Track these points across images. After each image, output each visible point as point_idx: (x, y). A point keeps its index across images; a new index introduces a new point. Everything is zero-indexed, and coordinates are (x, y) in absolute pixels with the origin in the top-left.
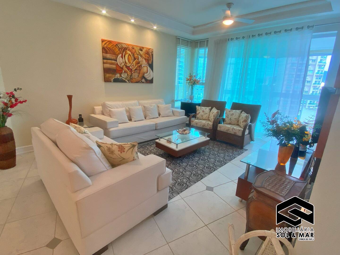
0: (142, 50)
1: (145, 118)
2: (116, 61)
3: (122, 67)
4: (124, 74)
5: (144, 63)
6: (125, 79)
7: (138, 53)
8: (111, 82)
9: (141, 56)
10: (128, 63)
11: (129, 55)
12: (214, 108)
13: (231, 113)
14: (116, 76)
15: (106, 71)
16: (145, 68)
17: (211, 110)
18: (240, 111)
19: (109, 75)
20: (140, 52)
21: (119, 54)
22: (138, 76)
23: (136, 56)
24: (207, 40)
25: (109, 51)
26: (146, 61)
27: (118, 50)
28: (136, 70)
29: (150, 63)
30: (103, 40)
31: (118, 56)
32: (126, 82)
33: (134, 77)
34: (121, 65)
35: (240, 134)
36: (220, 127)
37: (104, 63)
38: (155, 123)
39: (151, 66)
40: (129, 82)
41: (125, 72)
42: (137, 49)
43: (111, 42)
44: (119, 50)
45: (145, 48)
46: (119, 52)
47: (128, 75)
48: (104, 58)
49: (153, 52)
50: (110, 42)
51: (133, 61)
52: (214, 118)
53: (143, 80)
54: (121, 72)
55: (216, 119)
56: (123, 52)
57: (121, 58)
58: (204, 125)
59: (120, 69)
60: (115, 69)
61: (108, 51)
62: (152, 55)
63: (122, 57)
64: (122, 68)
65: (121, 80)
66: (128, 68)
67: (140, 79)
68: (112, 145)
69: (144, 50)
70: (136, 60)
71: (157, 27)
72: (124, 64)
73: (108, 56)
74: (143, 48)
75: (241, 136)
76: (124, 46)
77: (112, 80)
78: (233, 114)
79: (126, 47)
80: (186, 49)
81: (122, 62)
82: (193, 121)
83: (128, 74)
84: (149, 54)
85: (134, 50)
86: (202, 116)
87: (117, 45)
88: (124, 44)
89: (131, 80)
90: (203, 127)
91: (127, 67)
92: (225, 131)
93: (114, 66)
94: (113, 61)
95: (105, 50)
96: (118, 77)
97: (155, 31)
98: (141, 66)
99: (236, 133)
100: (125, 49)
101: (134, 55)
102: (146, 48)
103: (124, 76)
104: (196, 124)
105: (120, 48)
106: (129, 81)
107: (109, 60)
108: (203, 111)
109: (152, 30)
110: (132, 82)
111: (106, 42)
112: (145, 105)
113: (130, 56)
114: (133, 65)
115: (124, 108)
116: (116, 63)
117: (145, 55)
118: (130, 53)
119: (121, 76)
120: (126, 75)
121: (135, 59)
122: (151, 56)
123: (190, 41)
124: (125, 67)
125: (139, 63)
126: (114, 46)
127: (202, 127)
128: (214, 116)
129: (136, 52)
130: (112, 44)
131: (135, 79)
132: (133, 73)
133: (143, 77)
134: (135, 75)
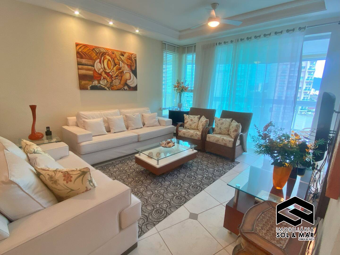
0: (123, 56)
1: (128, 129)
2: (94, 67)
3: (100, 73)
4: (103, 81)
5: (126, 69)
6: (104, 87)
7: (118, 58)
8: (87, 89)
9: (123, 61)
10: (108, 69)
11: (109, 60)
12: (203, 116)
13: (221, 121)
14: (93, 83)
15: (82, 77)
16: (128, 74)
17: (200, 118)
18: (231, 119)
19: (85, 83)
21: (97, 59)
22: (120, 83)
23: (116, 61)
24: (194, 45)
25: (85, 56)
26: (128, 67)
27: (95, 55)
28: (117, 76)
29: (133, 68)
30: (77, 44)
31: (95, 61)
32: (105, 89)
33: (114, 84)
34: (99, 71)
35: (230, 145)
36: (209, 138)
37: (79, 69)
38: (137, 135)
39: (135, 72)
40: (109, 90)
41: (104, 78)
42: (118, 54)
43: (87, 46)
44: (97, 55)
45: (126, 53)
46: (96, 57)
47: (107, 82)
48: (79, 64)
49: (136, 57)
50: (85, 46)
51: (113, 67)
52: (202, 128)
53: (126, 88)
54: (99, 79)
55: (205, 129)
56: (101, 57)
57: (99, 64)
58: (192, 136)
59: (99, 76)
60: (92, 75)
61: (83, 55)
62: (136, 60)
63: (100, 62)
64: (101, 75)
65: (100, 87)
66: (108, 74)
67: (122, 87)
68: (55, 172)
69: (126, 55)
70: (117, 65)
71: (139, 31)
72: (103, 70)
73: (84, 61)
74: (125, 53)
75: (231, 147)
76: (103, 50)
77: (89, 87)
78: (222, 124)
79: (105, 51)
80: (173, 55)
81: (100, 68)
82: (180, 131)
83: (108, 80)
84: (132, 60)
85: (114, 55)
86: (190, 125)
87: (94, 49)
88: (103, 48)
89: (111, 87)
90: (191, 138)
91: (106, 73)
92: (214, 142)
93: (91, 73)
94: (90, 67)
95: (79, 55)
96: (96, 85)
97: (138, 35)
98: (123, 72)
99: (226, 144)
100: (104, 54)
101: (114, 61)
102: (128, 53)
103: (103, 83)
104: (184, 134)
105: (98, 53)
106: (109, 88)
107: (84, 66)
108: (191, 120)
109: (134, 34)
110: (112, 89)
111: (81, 46)
112: (127, 115)
113: (109, 62)
114: (113, 71)
115: (102, 118)
116: (94, 69)
117: (127, 60)
118: (109, 58)
119: (99, 83)
120: (106, 81)
121: (116, 65)
122: (134, 62)
123: (177, 46)
124: (104, 73)
125: (121, 69)
126: (91, 50)
127: (189, 137)
128: (202, 125)
129: (116, 57)
130: (88, 49)
131: (116, 86)
132: (113, 79)
133: (126, 84)
134: (116, 82)
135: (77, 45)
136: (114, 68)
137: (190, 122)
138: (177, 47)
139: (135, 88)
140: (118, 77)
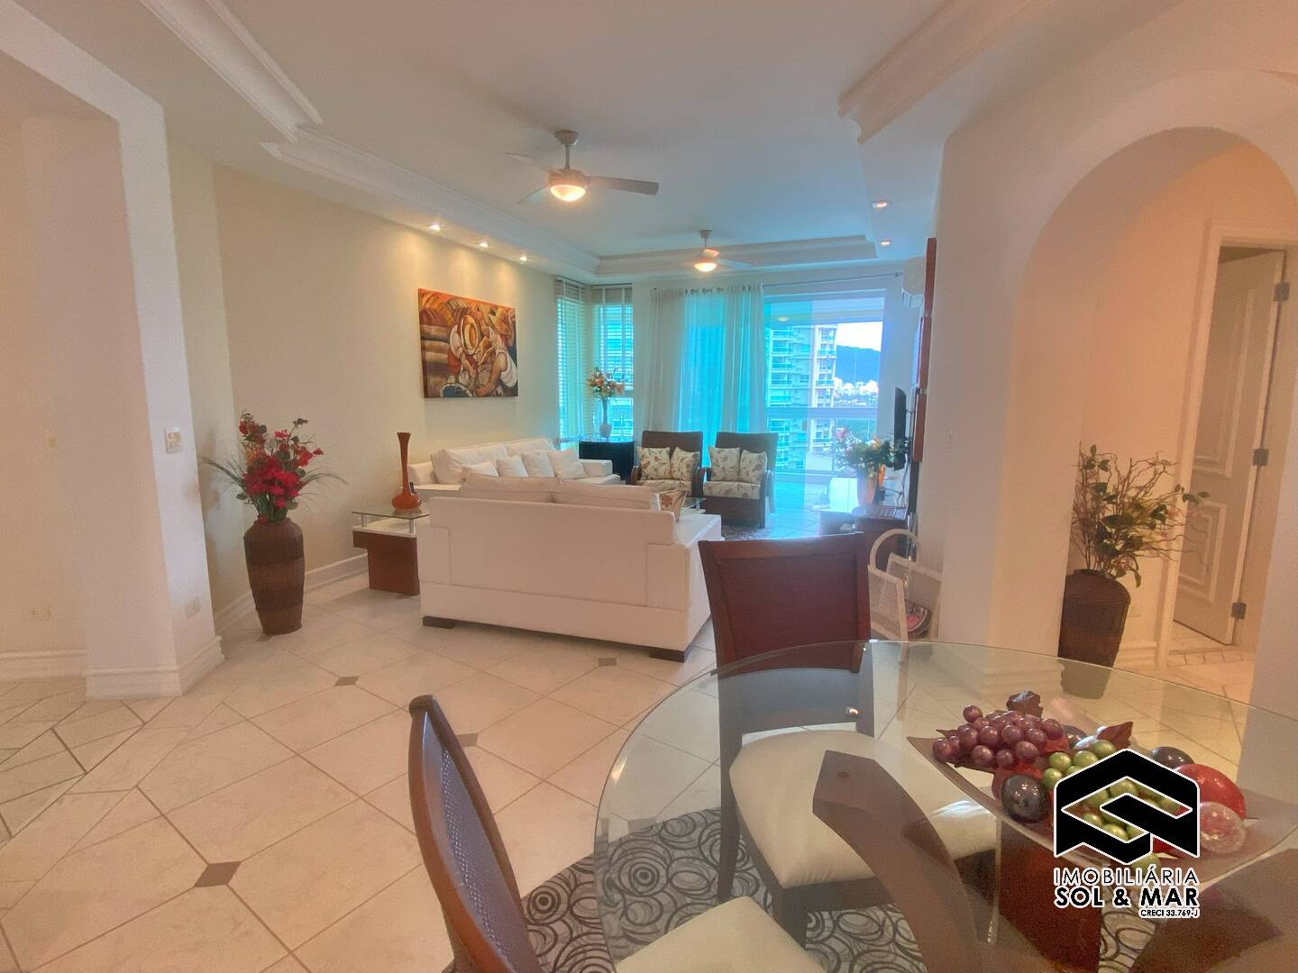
0: (494, 314)
2: (447, 341)
3: (458, 357)
4: (463, 375)
5: (499, 345)
6: (465, 389)
7: (487, 321)
8: (438, 396)
9: (493, 327)
10: (470, 347)
11: (472, 326)
14: (448, 381)
15: (427, 368)
16: (502, 359)
17: (671, 455)
19: (433, 381)
20: (492, 317)
22: (490, 379)
23: (484, 327)
25: (435, 318)
26: (502, 340)
28: (484, 363)
29: (511, 344)
30: (421, 292)
31: (451, 330)
32: (466, 396)
33: (481, 383)
34: (456, 352)
35: (757, 496)
36: (709, 488)
37: (423, 349)
39: (512, 352)
41: (464, 370)
42: (485, 310)
43: (439, 295)
44: (453, 315)
45: (499, 308)
47: (470, 377)
48: (424, 337)
49: (514, 317)
50: (436, 295)
51: (479, 342)
52: (688, 471)
53: (500, 390)
54: (457, 370)
55: (692, 473)
56: (460, 320)
57: (456, 335)
59: (456, 363)
60: (446, 362)
61: (432, 318)
62: (514, 323)
63: (458, 332)
64: (459, 360)
67: (493, 388)
69: (498, 313)
70: (485, 338)
71: (528, 258)
72: (463, 349)
73: (433, 330)
74: (496, 307)
76: (463, 305)
77: (441, 392)
78: (725, 459)
81: (459, 345)
83: (471, 374)
84: (507, 323)
85: (479, 313)
86: (656, 470)
87: (448, 302)
88: (462, 298)
89: (477, 392)
91: (469, 357)
92: (721, 495)
94: (443, 344)
95: (425, 317)
96: (452, 385)
97: (523, 268)
98: (494, 352)
99: (747, 495)
100: (463, 312)
101: (480, 327)
102: (502, 307)
103: (464, 379)
105: (455, 311)
106: (472, 392)
107: (433, 342)
108: (657, 459)
109: (516, 264)
110: (478, 396)
111: (429, 296)
113: (472, 330)
114: (479, 352)
116: (448, 348)
117: (500, 324)
118: (473, 321)
119: (457, 381)
120: (467, 377)
121: (482, 336)
122: (512, 328)
123: (581, 285)
124: (464, 356)
125: (492, 346)
126: (444, 305)
128: (688, 466)
129: (483, 318)
130: (440, 302)
131: (484, 386)
132: (479, 371)
133: (499, 382)
134: (484, 378)
135: (422, 294)
136: (481, 344)
137: (653, 463)
138: (582, 289)
139: (512, 392)
140: (486, 365)
